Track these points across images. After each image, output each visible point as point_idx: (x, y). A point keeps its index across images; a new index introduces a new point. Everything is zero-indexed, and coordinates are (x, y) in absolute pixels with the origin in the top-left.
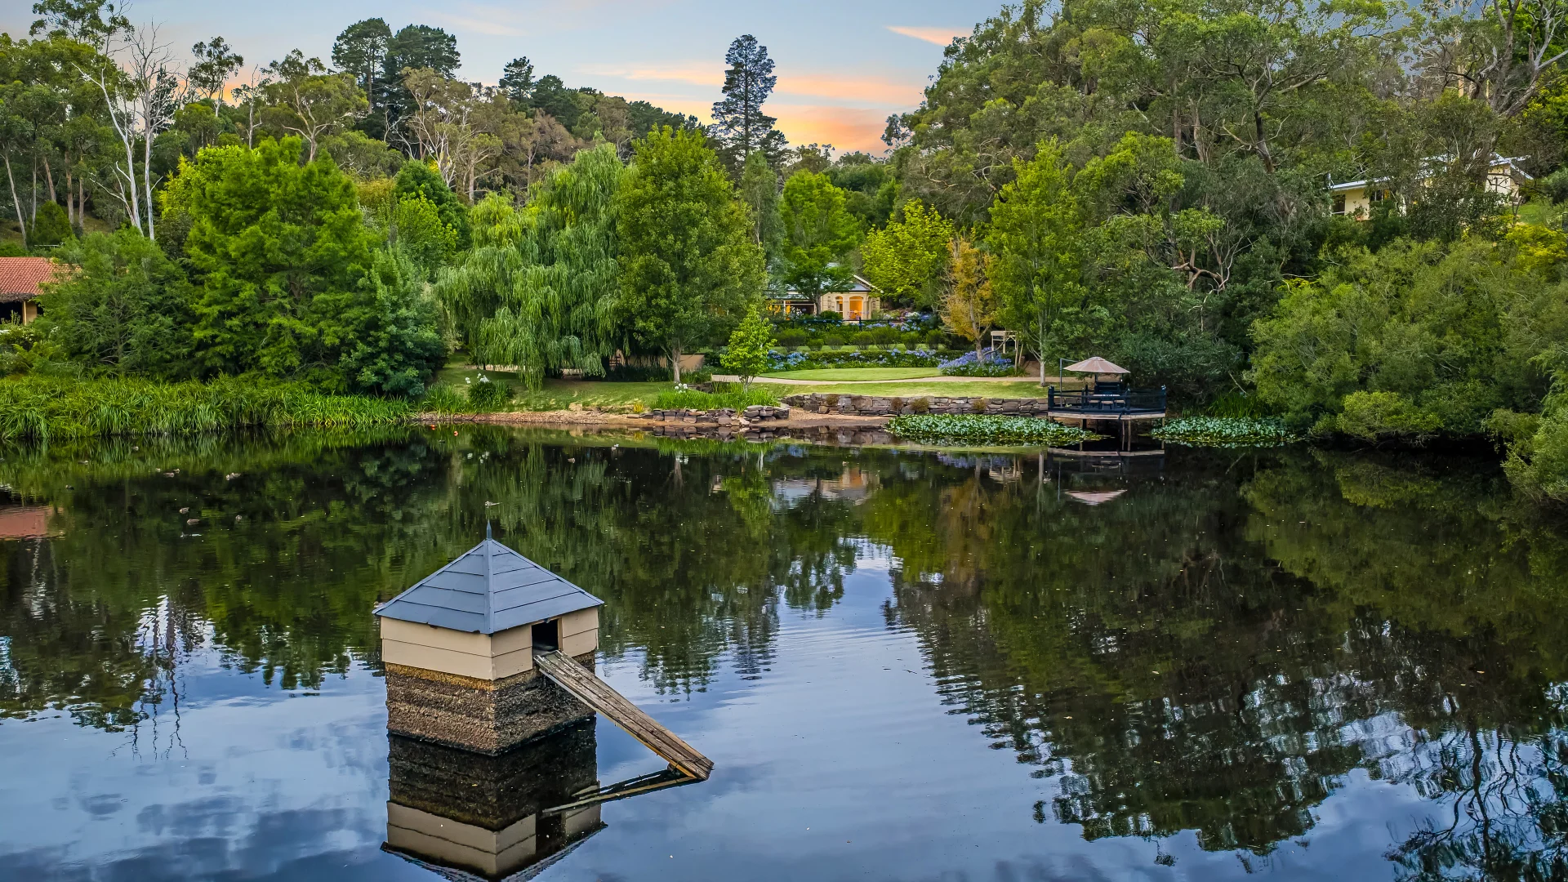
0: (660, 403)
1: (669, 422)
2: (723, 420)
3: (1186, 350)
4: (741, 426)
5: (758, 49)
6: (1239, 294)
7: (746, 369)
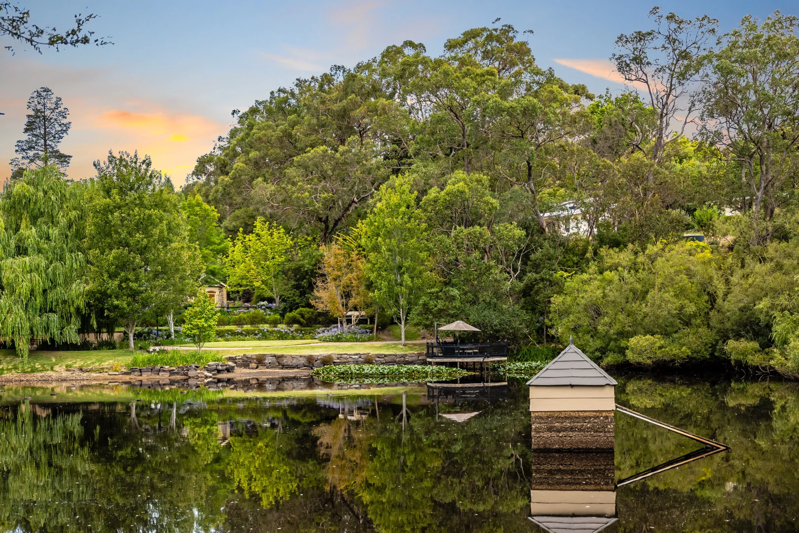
0: (135, 362)
1: (146, 377)
2: (191, 373)
3: (506, 317)
4: (207, 377)
5: (54, 100)
6: (536, 280)
7: (200, 337)
